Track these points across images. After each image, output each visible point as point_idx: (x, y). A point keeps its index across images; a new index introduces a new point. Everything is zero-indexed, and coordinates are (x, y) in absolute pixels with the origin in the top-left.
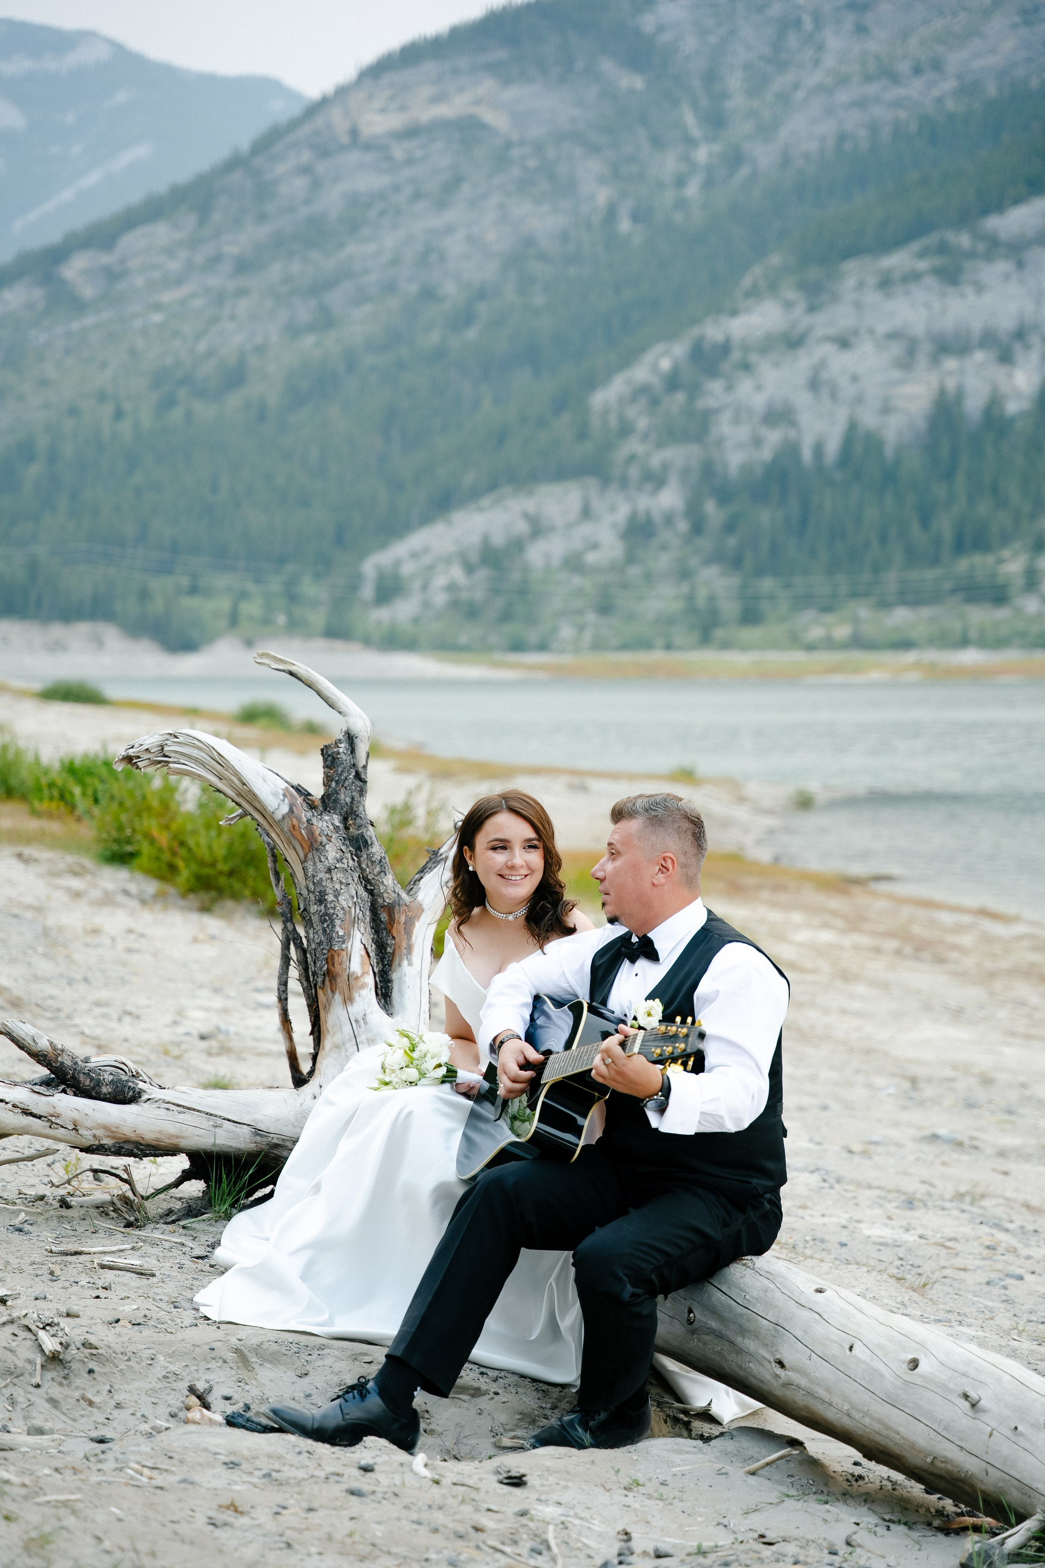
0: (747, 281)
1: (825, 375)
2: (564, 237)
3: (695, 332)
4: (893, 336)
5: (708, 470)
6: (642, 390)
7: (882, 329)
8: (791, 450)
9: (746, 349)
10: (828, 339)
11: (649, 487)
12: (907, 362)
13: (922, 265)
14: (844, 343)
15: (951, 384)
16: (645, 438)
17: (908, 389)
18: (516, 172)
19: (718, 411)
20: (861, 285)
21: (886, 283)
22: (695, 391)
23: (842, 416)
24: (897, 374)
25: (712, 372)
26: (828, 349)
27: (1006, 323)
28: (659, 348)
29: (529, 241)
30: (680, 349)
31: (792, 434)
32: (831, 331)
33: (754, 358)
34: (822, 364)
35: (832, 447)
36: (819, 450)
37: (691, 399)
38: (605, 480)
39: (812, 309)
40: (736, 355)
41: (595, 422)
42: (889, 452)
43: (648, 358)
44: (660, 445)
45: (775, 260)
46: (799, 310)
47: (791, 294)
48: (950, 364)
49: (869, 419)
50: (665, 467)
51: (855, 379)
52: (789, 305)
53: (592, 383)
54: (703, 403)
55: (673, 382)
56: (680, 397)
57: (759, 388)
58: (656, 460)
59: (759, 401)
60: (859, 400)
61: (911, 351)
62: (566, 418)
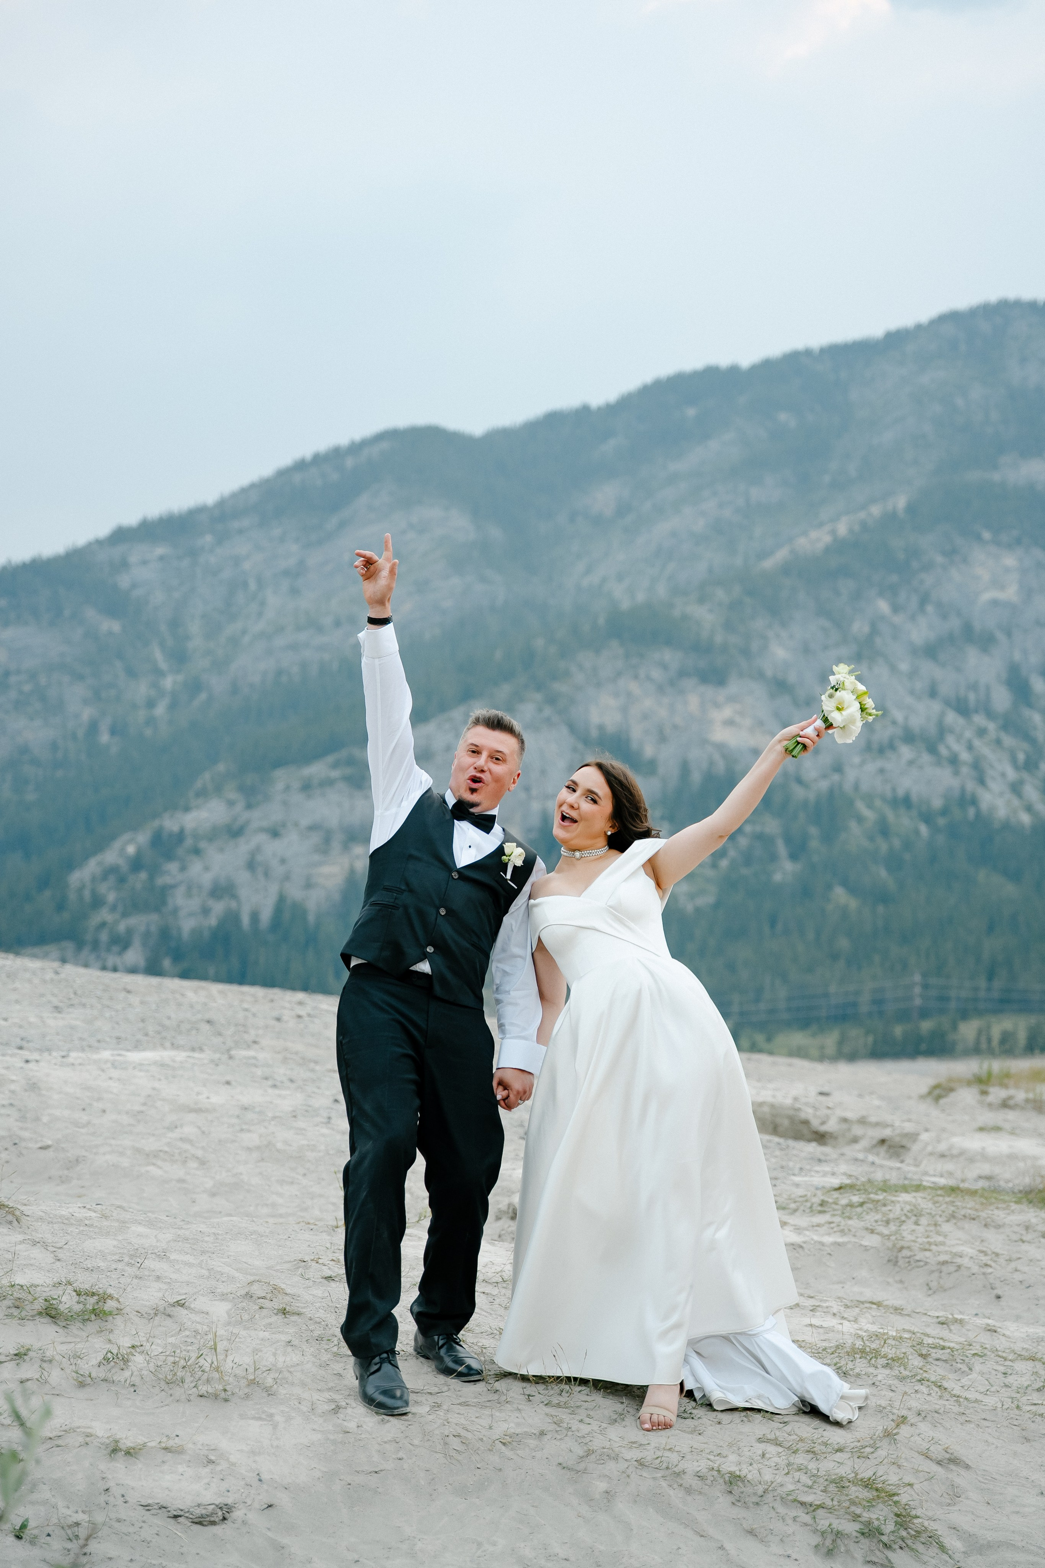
0: (199, 784)
1: (259, 858)
2: (54, 746)
3: (156, 823)
4: (312, 828)
5: (165, 934)
6: (111, 871)
7: (305, 822)
8: (232, 918)
9: (196, 837)
10: (262, 830)
11: (115, 949)
12: (324, 848)
13: (335, 774)
14: (275, 833)
16: (113, 908)
17: (326, 870)
18: (13, 694)
19: (173, 887)
20: (288, 788)
21: (307, 787)
22: (154, 871)
23: (274, 889)
24: (316, 857)
25: (169, 856)
26: (262, 838)
28: (126, 837)
29: (24, 750)
30: (143, 838)
31: (233, 904)
32: (265, 824)
33: (203, 845)
34: (258, 849)
35: (266, 915)
36: (255, 917)
37: (151, 878)
38: (80, 945)
39: (249, 806)
40: (189, 842)
41: (72, 896)
42: (311, 918)
43: (117, 844)
44: (125, 915)
45: (221, 767)
46: (240, 806)
47: (233, 795)
49: (295, 892)
50: (130, 932)
51: (283, 861)
52: (231, 803)
53: (70, 865)
54: (160, 881)
55: (136, 864)
56: (143, 875)
57: (207, 869)
58: (122, 927)
59: (207, 879)
60: (287, 877)
61: (327, 840)
62: (48, 893)
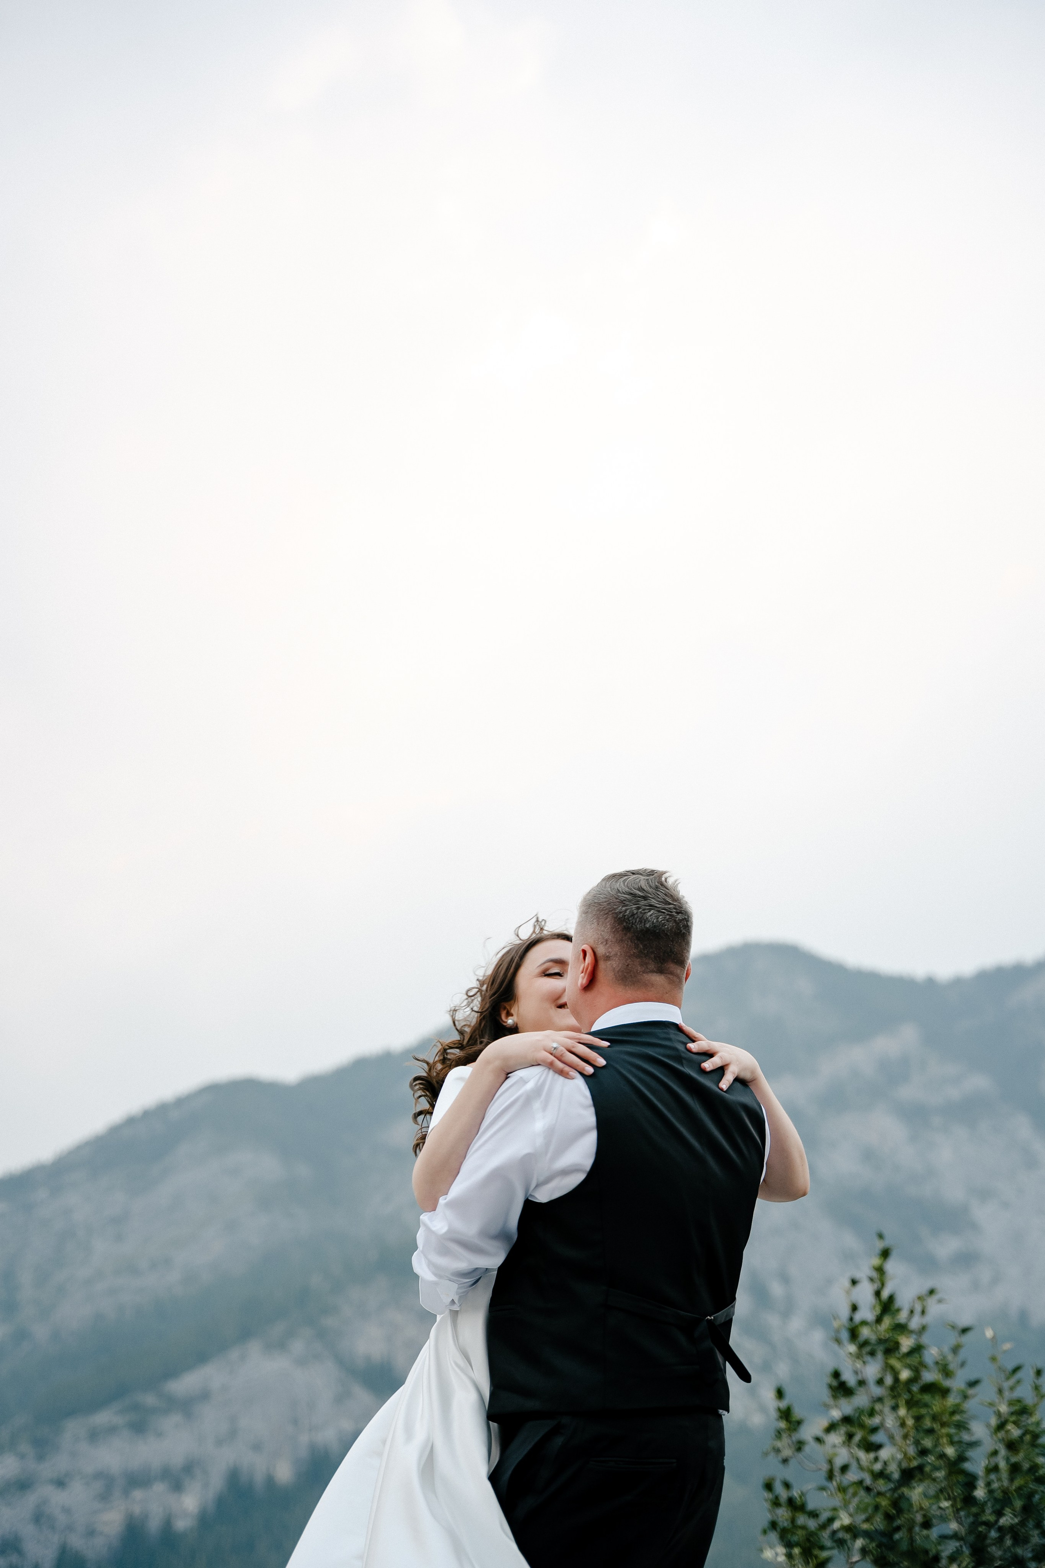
1: (45, 1510)
7: (89, 1471)
10: (49, 1481)
13: (120, 1420)
14: (60, 1483)
15: (137, 1510)
17: (107, 1516)
20: (76, 1439)
21: (93, 1436)
23: (56, 1540)
24: (99, 1504)
26: (49, 1489)
27: (177, 1460)
31: (18, 1560)
32: (52, 1475)
34: (44, 1501)
39: (39, 1458)
45: (18, 1421)
46: (29, 1459)
47: (24, 1447)
48: (138, 1494)
49: (77, 1542)
51: (67, 1511)
52: (22, 1457)
60: (69, 1527)
61: (109, 1487)
